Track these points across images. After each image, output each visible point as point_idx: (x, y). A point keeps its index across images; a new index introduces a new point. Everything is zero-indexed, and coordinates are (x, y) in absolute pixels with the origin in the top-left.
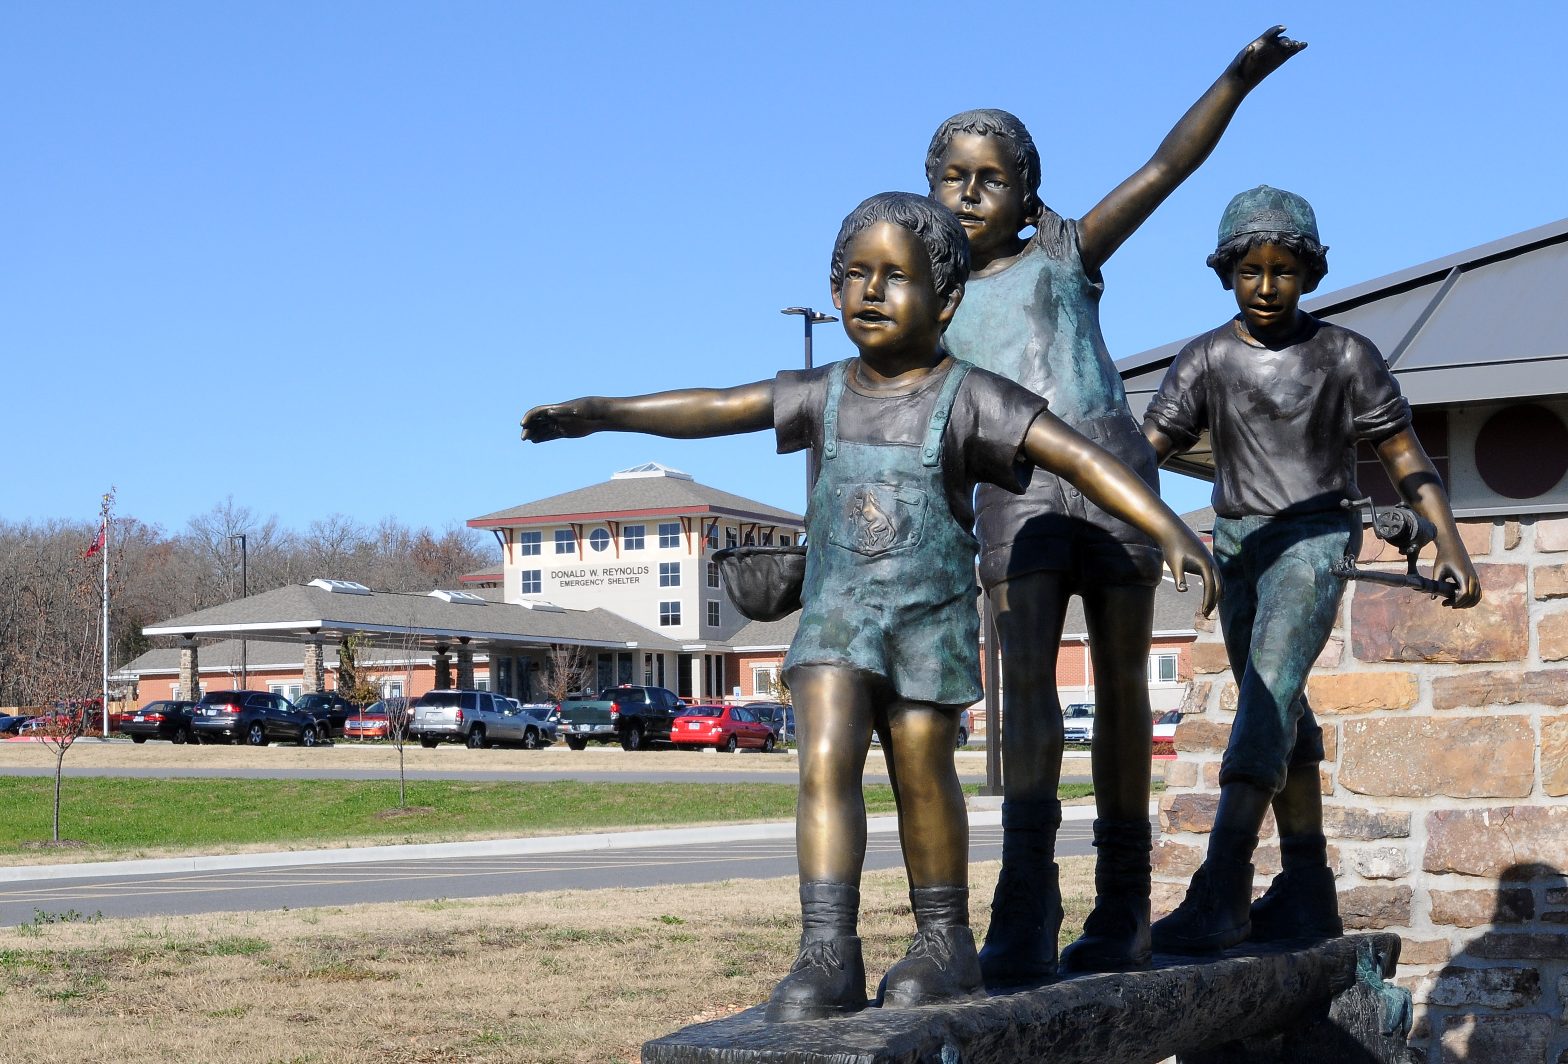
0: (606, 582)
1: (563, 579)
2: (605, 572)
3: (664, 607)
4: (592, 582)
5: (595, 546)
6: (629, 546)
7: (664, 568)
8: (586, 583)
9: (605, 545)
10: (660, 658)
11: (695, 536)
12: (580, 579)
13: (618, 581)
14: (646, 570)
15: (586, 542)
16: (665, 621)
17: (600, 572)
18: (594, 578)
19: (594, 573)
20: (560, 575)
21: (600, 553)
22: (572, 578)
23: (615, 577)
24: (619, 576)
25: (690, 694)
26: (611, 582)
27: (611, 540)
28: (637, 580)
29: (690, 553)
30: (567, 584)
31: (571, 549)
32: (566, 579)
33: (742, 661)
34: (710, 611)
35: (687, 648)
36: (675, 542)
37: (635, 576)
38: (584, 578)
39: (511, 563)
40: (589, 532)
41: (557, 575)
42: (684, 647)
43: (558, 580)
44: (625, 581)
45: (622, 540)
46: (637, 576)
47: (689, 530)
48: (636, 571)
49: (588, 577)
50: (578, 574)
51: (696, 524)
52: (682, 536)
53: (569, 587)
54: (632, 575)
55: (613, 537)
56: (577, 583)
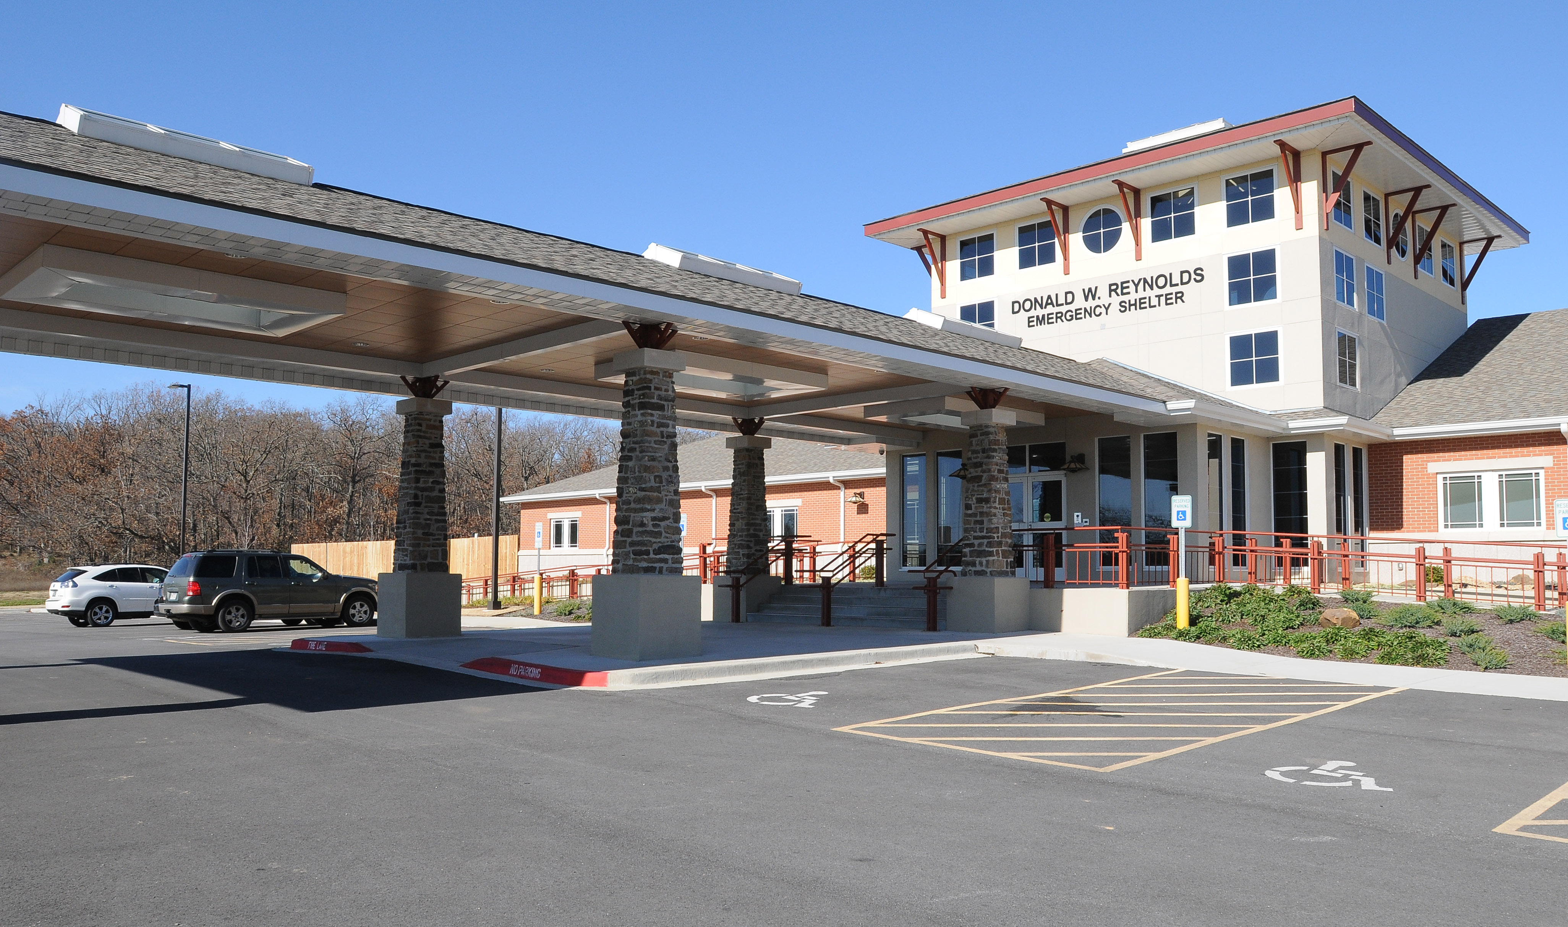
0: (1115, 308)
1: (1033, 313)
2: (1113, 289)
3: (1240, 345)
4: (1089, 313)
5: (1093, 244)
6: (1160, 233)
7: (1238, 265)
8: (1076, 315)
9: (1112, 240)
10: (1238, 446)
11: (1310, 189)
12: (1063, 309)
13: (1140, 304)
14: (1199, 275)
15: (1076, 240)
16: (1240, 375)
17: (1103, 292)
18: (1091, 303)
19: (1090, 294)
20: (1027, 305)
21: (1103, 255)
22: (1050, 309)
23: (1133, 297)
24: (1141, 294)
25: (1303, 526)
26: (1124, 307)
27: (1126, 227)
28: (1180, 296)
29: (1299, 227)
30: (1041, 320)
31: (1047, 256)
32: (1039, 312)
33: (1409, 461)
34: (1342, 353)
35: (1297, 426)
36: (1265, 211)
37: (1174, 290)
38: (1072, 307)
39: (943, 296)
40: (1079, 219)
41: (1022, 306)
42: (1292, 424)
43: (1023, 316)
44: (1154, 301)
45: (1146, 224)
46: (1180, 288)
47: (1295, 178)
48: (1176, 279)
49: (1080, 302)
50: (1061, 300)
51: (1311, 165)
52: (1282, 196)
53: (1045, 327)
54: (1168, 289)
55: (1130, 219)
56: (1059, 316)
